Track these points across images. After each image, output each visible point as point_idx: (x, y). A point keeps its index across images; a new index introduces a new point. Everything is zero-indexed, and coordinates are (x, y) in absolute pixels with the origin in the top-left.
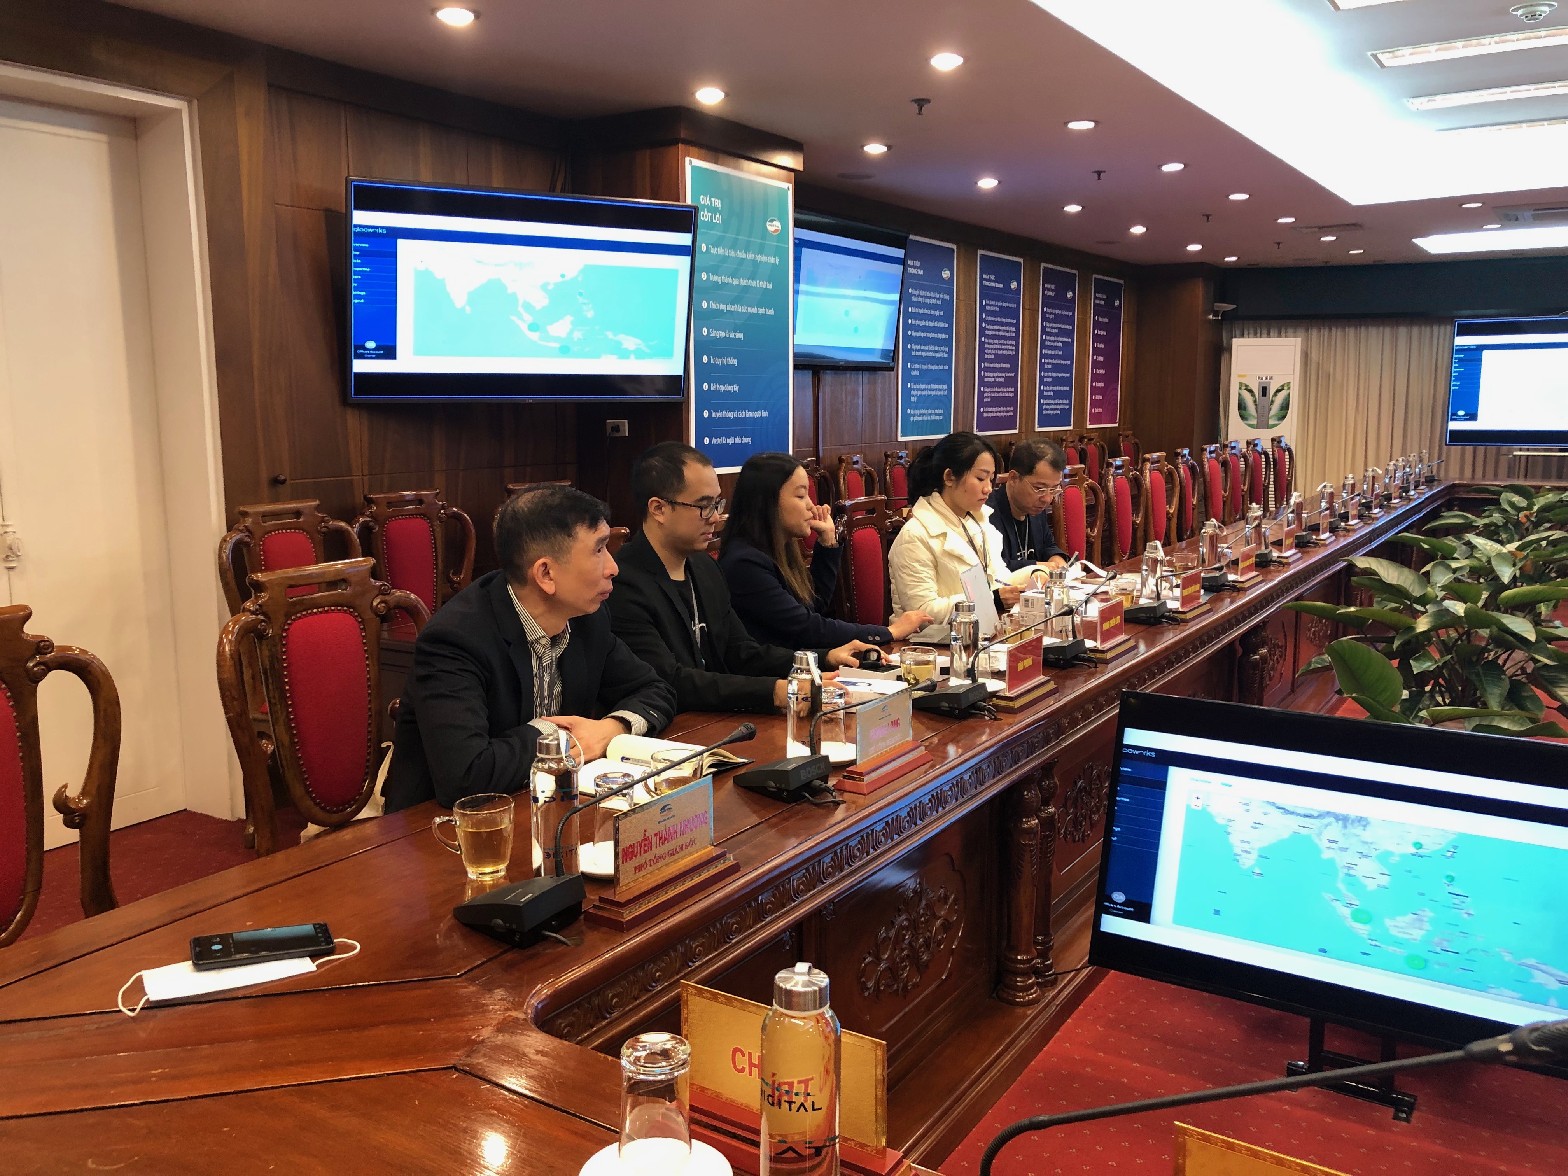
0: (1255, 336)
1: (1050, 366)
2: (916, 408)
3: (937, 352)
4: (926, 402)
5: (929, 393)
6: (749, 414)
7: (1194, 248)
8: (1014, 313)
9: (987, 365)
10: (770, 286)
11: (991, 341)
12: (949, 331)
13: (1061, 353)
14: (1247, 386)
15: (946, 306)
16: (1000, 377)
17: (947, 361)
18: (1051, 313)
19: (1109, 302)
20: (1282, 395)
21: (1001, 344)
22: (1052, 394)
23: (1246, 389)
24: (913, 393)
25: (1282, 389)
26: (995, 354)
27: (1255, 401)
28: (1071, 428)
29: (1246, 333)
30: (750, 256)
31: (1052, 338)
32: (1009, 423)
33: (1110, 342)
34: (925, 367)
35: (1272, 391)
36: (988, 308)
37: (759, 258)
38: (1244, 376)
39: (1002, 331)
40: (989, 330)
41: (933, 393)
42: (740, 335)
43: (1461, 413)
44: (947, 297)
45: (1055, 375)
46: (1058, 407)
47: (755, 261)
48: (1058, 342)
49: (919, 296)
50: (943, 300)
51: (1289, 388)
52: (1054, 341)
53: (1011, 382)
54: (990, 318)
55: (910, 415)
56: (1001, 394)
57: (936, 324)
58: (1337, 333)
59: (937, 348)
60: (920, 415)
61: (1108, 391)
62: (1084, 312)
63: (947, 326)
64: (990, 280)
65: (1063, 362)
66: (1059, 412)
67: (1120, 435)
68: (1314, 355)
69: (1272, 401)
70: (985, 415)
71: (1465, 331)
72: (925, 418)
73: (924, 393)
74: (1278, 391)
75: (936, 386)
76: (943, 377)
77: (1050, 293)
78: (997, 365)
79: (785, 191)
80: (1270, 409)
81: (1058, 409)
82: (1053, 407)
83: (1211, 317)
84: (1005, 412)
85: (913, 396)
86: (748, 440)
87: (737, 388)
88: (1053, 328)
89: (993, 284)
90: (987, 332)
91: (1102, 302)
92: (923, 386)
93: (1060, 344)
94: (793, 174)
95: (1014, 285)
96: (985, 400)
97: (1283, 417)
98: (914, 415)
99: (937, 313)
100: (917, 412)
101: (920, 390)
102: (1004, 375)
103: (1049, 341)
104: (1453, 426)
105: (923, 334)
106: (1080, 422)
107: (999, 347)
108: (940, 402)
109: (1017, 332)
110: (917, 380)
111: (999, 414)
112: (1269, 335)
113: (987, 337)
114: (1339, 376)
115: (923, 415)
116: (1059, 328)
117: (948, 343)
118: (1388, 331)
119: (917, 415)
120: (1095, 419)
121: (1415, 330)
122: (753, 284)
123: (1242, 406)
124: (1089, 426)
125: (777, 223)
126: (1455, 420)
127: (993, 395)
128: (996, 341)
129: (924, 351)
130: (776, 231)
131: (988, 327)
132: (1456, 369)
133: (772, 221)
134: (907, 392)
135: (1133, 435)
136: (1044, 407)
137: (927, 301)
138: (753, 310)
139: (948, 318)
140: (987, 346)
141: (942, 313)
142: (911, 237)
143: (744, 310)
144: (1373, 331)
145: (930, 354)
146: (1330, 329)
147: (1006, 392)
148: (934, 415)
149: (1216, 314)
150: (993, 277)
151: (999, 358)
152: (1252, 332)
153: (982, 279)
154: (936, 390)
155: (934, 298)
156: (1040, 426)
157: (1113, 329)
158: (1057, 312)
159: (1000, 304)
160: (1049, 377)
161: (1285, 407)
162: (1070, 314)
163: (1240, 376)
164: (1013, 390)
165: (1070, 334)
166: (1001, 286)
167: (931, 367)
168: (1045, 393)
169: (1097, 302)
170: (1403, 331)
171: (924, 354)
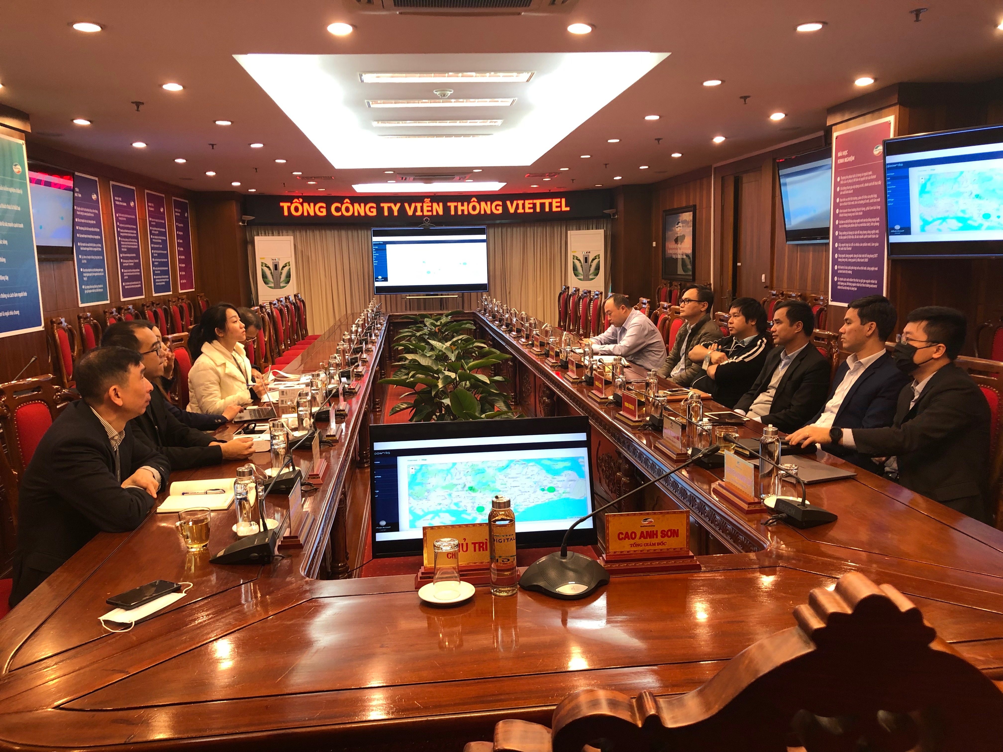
0: (265, 235)
1: (157, 255)
2: (87, 285)
3: (95, 247)
4: (93, 280)
5: (94, 274)
6: (16, 295)
7: (236, 184)
8: (134, 222)
9: (124, 255)
10: (19, 209)
11: (124, 240)
12: (100, 234)
13: (161, 246)
14: (266, 264)
15: (97, 217)
16: (131, 262)
17: (101, 253)
18: (153, 222)
19: (182, 214)
20: (286, 269)
21: (129, 242)
22: (159, 272)
23: (266, 266)
24: (85, 275)
25: (286, 266)
26: (127, 248)
27: (271, 273)
28: (171, 293)
29: (260, 232)
30: (6, 189)
31: (156, 237)
32: (138, 292)
33: (185, 238)
34: (89, 257)
35: (280, 267)
36: (120, 218)
37: (12, 190)
38: (263, 258)
39: (130, 234)
40: (122, 233)
41: (96, 274)
42: (5, 242)
43: (380, 277)
44: (97, 212)
45: (159, 260)
46: (163, 280)
47: (8, 192)
48: (159, 239)
49: (80, 211)
50: (94, 213)
51: (289, 265)
52: (157, 239)
53: (137, 266)
54: (121, 225)
55: (84, 289)
56: (133, 274)
57: (92, 229)
58: (310, 233)
59: (94, 245)
60: (90, 289)
61: (186, 269)
62: (170, 221)
63: (98, 230)
64: (119, 201)
65: (162, 252)
66: (164, 283)
67: (198, 296)
68: (299, 247)
69: (281, 273)
70: (126, 287)
71: (377, 234)
72: (93, 291)
73: (90, 275)
74: (284, 267)
75: (97, 270)
76: (100, 264)
77: (152, 209)
78: (128, 255)
79: (21, 145)
80: (280, 277)
81: (163, 282)
82: (161, 280)
83: (241, 223)
84: (135, 285)
85: (85, 277)
86: (17, 313)
87: (7, 278)
88: (155, 231)
89: (121, 203)
90: (121, 234)
91: (179, 214)
92: (90, 270)
93: (160, 241)
94: (24, 134)
95: (132, 204)
96: (125, 277)
97: (288, 282)
98: (87, 289)
99: (92, 222)
100: (88, 287)
101: (89, 273)
102: (133, 261)
103: (155, 239)
104: (377, 284)
105: (86, 236)
106: (175, 290)
107: (128, 243)
108: (99, 280)
109: (137, 234)
110: (85, 266)
111: (133, 286)
112: (273, 235)
113: (122, 237)
114: (314, 258)
115: (92, 289)
116: (159, 231)
117: (100, 241)
118: (336, 232)
119: (89, 289)
120: (183, 287)
121: (350, 233)
122: (9, 207)
123: (264, 276)
124: (180, 292)
125: (19, 167)
126: (377, 281)
127: (129, 274)
128: (127, 240)
129: (87, 247)
130: (19, 172)
131: (121, 231)
132: (375, 254)
133: (16, 165)
134: (81, 274)
135: (204, 295)
136: (157, 280)
137: (86, 214)
138: (11, 225)
139: (98, 225)
140: (122, 243)
141: (95, 222)
142: (76, 173)
143: (6, 225)
144: (328, 232)
145: (91, 249)
146: (306, 232)
147: (135, 272)
148: (97, 288)
149: (243, 222)
150: (120, 199)
151: (130, 251)
152: (263, 232)
153: (115, 200)
154: (97, 272)
155: (90, 212)
156: (156, 293)
157: (185, 229)
158: (157, 220)
159: (126, 216)
160: (157, 262)
161: (289, 276)
162: (163, 222)
163: (261, 258)
164: (139, 270)
165: (164, 234)
166: (125, 204)
167: (93, 257)
168: (156, 272)
169: (176, 214)
170: (343, 233)
171: (88, 249)
